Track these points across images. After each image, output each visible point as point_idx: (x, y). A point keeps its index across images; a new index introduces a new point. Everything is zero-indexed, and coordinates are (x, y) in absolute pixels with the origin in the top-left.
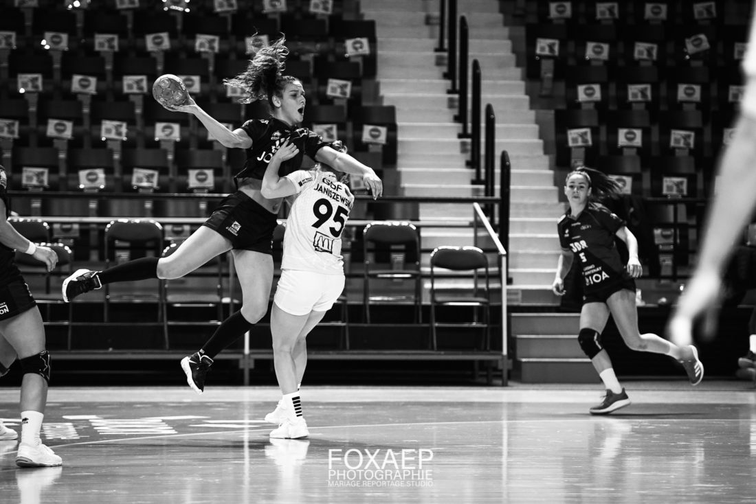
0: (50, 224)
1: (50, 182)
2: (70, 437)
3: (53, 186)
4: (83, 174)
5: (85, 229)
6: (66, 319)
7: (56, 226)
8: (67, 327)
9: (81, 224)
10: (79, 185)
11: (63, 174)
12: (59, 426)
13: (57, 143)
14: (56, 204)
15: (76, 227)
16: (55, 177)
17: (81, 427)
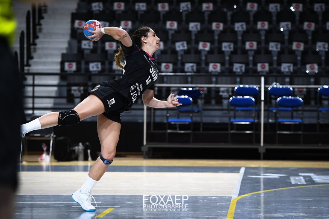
0: (293, 88)
1: (294, 70)
2: (302, 183)
3: (295, 72)
4: (308, 66)
5: (309, 90)
6: (300, 130)
7: (296, 90)
8: (300, 134)
9: (307, 88)
10: (306, 70)
11: (299, 66)
12: (297, 178)
13: (297, 53)
14: (296, 80)
15: (305, 90)
16: (296, 68)
17: (307, 179)
